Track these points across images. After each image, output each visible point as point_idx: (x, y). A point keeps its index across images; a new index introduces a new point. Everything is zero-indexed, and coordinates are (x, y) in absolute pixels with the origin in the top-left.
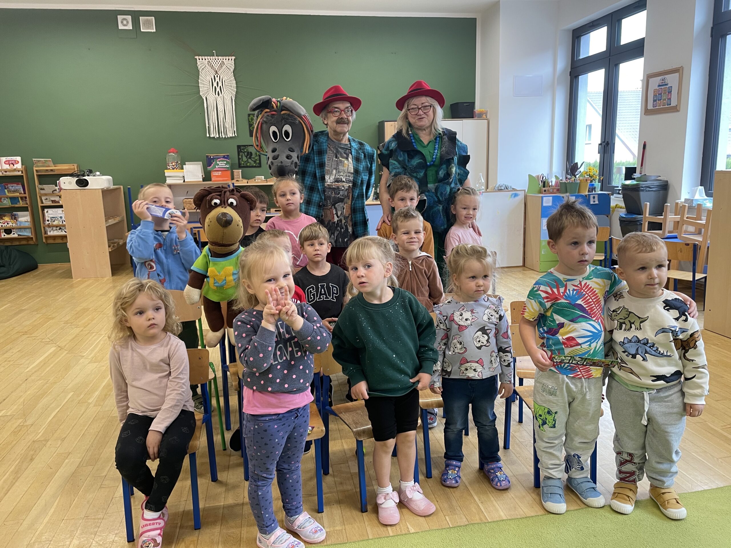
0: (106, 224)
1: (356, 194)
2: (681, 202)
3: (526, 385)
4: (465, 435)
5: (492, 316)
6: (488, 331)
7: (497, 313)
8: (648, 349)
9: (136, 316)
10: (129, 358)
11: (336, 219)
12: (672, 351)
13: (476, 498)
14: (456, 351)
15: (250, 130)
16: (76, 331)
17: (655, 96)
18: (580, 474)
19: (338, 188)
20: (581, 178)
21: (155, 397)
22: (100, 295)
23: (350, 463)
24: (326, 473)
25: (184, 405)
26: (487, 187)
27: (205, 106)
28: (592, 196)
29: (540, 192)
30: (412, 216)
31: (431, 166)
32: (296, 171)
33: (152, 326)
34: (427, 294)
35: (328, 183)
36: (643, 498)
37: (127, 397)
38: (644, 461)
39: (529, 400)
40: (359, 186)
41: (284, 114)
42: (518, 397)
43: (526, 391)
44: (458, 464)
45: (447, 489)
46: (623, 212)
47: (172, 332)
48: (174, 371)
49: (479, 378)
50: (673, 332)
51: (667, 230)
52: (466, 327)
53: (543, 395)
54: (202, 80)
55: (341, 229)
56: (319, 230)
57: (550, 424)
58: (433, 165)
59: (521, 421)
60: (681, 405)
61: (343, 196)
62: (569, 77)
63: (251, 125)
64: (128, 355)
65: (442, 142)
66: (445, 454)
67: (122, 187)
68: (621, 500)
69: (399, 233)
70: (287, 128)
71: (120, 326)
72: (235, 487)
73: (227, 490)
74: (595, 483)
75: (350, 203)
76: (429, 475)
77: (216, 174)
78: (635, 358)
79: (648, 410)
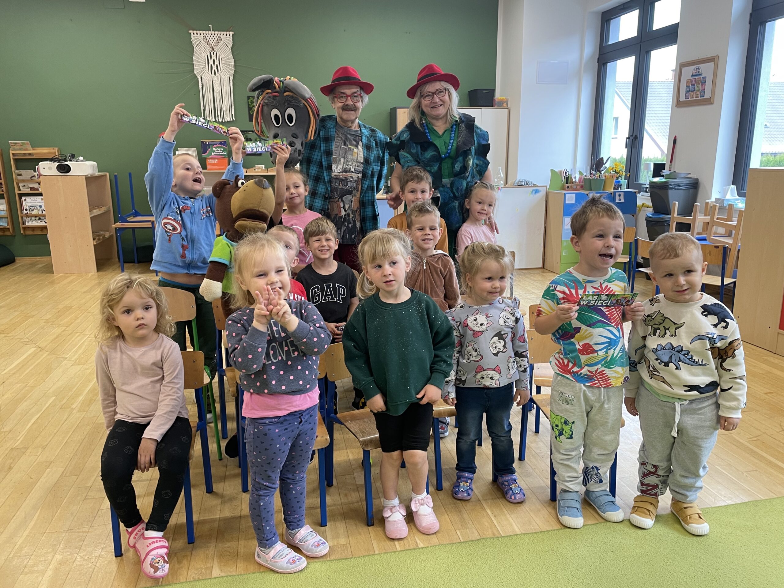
0: (90, 214)
1: (366, 186)
2: (712, 202)
3: (544, 393)
4: (478, 445)
5: (508, 319)
6: (504, 336)
7: (514, 316)
8: (682, 357)
9: (124, 315)
10: (118, 360)
11: (343, 213)
12: (708, 360)
13: (489, 512)
14: (472, 359)
15: (249, 113)
16: (58, 330)
17: (688, 86)
18: (599, 487)
19: (346, 178)
20: (606, 174)
21: (148, 402)
22: (84, 292)
23: (355, 474)
24: (330, 484)
25: (179, 412)
26: (506, 183)
27: (200, 87)
28: (617, 194)
29: (564, 189)
30: (428, 211)
31: (446, 158)
32: (300, 160)
33: (141, 326)
34: (442, 296)
35: (335, 174)
36: (664, 513)
37: (115, 402)
38: (667, 474)
39: (547, 409)
40: (369, 178)
41: (287, 96)
42: (535, 405)
43: (544, 399)
44: (471, 476)
45: (458, 502)
46: (649, 212)
47: (165, 334)
48: (168, 375)
49: (496, 386)
50: (710, 339)
51: (696, 231)
52: (481, 333)
53: (559, 404)
54: (197, 58)
55: (348, 224)
56: (326, 224)
57: (567, 435)
58: (449, 157)
59: (537, 431)
60: (714, 418)
61: (351, 188)
62: (597, 64)
63: (250, 109)
64: (116, 357)
65: (459, 131)
66: (457, 465)
67: (108, 174)
68: (641, 514)
69: (413, 228)
70: (291, 111)
71: (107, 325)
72: (231, 499)
73: (224, 502)
74: (615, 497)
75: (358, 196)
76: (439, 487)
77: (212, 161)
78: (668, 366)
79: (679, 421)
